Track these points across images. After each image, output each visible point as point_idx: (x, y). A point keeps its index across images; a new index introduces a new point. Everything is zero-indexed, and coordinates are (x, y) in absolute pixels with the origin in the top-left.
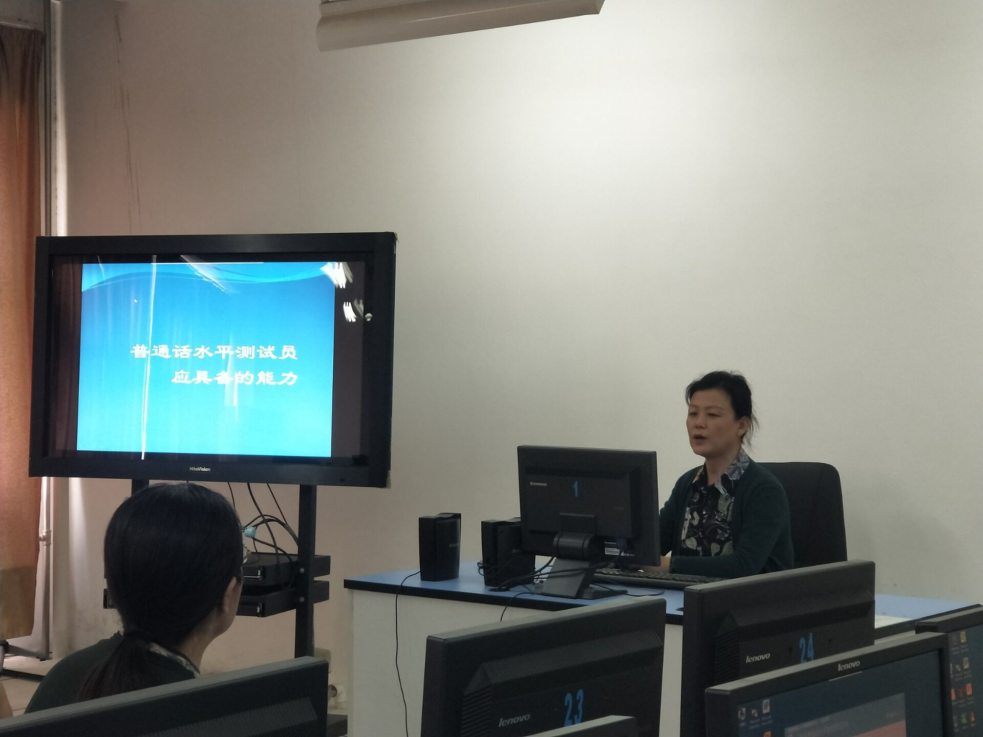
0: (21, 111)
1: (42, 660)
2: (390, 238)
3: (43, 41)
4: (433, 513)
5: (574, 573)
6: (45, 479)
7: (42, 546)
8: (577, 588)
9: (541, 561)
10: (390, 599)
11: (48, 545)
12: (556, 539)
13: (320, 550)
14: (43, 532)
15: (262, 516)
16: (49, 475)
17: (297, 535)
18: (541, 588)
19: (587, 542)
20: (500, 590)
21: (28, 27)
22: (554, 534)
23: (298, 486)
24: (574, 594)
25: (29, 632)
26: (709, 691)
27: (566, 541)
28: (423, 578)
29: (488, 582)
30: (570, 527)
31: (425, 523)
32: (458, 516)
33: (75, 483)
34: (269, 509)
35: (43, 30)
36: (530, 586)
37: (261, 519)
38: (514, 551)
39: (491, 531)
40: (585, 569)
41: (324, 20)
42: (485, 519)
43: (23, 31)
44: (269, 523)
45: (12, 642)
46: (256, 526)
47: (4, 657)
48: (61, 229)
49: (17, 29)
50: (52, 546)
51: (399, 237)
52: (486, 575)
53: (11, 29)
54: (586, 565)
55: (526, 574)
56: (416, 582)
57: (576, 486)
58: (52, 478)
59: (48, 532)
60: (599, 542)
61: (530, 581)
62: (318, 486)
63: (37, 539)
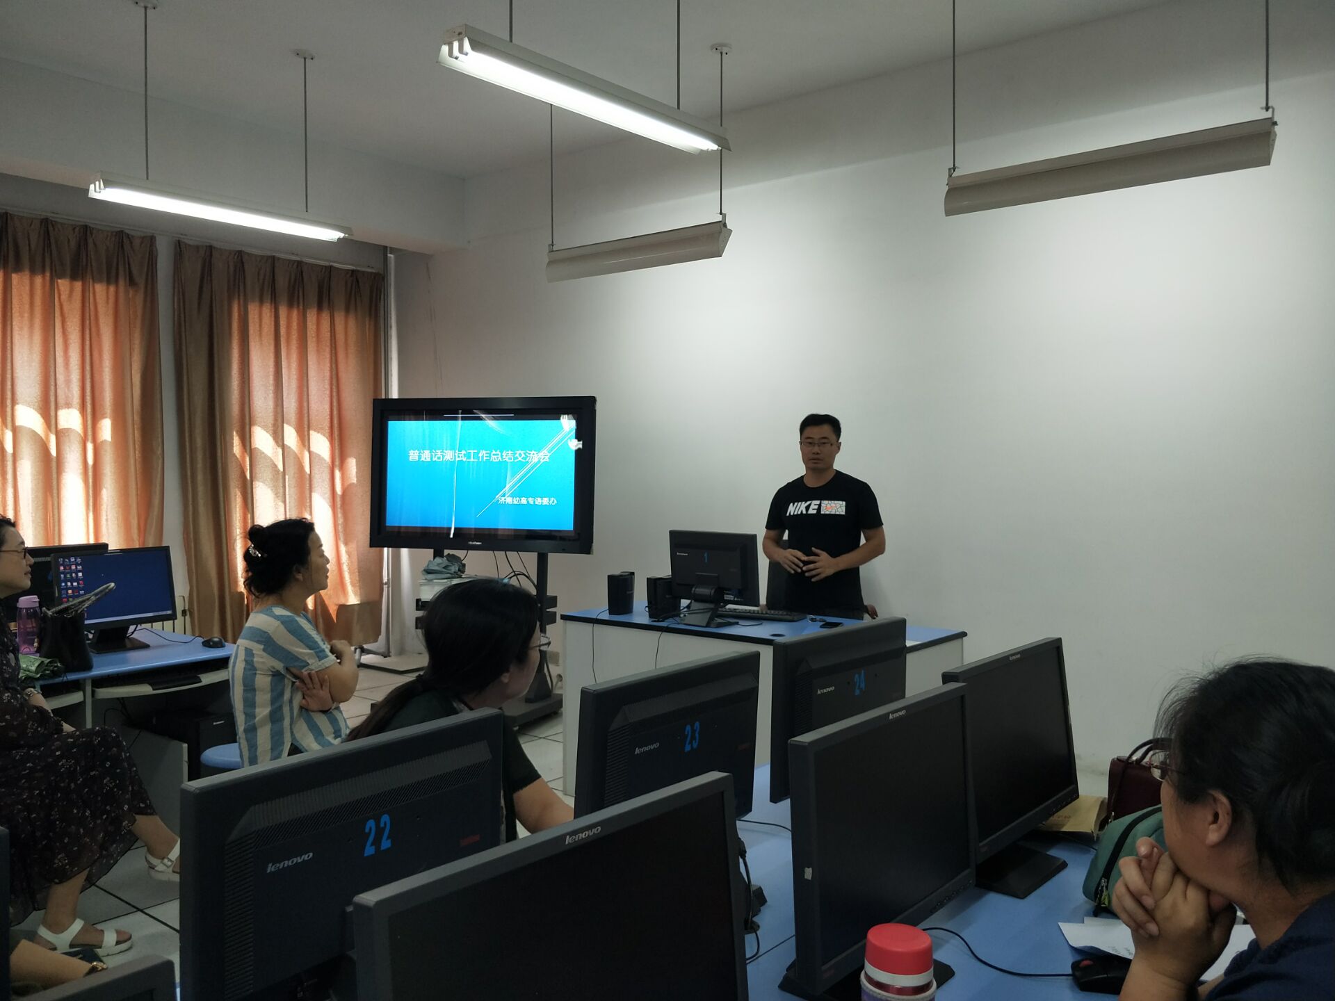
0: (370, 325)
1: (385, 657)
2: (592, 400)
3: (383, 278)
4: (617, 572)
5: (704, 611)
6: (386, 549)
7: (385, 587)
8: (706, 620)
9: (684, 603)
10: (588, 627)
11: (388, 587)
12: (693, 589)
13: (550, 592)
14: (385, 580)
15: (514, 572)
16: (388, 547)
17: (536, 583)
18: (684, 620)
19: (713, 591)
20: (658, 621)
21: (374, 271)
22: (693, 586)
23: (536, 553)
24: (705, 625)
25: (376, 640)
26: (792, 742)
27: (700, 591)
28: (611, 613)
29: (651, 616)
30: (703, 582)
31: (611, 579)
32: (633, 574)
33: (405, 552)
34: (518, 568)
35: (382, 273)
36: (677, 619)
37: (513, 574)
38: (667, 596)
39: (653, 583)
40: (711, 609)
41: (550, 263)
42: (650, 576)
43: (371, 273)
44: (518, 576)
45: (365, 646)
46: (511, 578)
47: (361, 656)
48: (395, 394)
49: (368, 273)
50: (390, 588)
51: (597, 399)
52: (649, 612)
53: (363, 273)
54: (712, 606)
55: (674, 610)
56: (606, 616)
57: (706, 555)
58: (390, 549)
59: (388, 580)
60: (720, 591)
61: (678, 615)
62: (549, 554)
63: (381, 584)
